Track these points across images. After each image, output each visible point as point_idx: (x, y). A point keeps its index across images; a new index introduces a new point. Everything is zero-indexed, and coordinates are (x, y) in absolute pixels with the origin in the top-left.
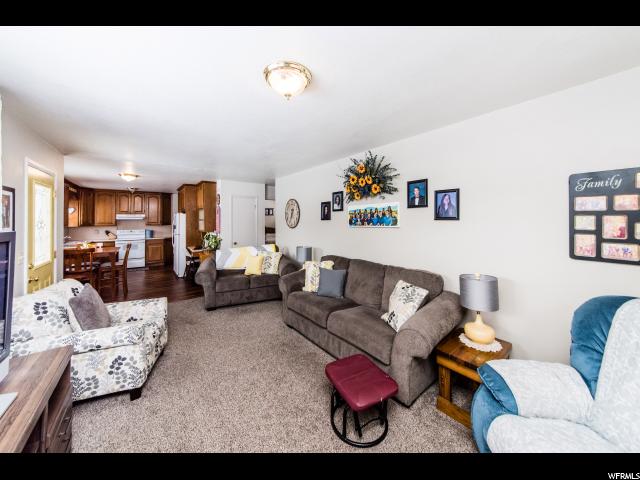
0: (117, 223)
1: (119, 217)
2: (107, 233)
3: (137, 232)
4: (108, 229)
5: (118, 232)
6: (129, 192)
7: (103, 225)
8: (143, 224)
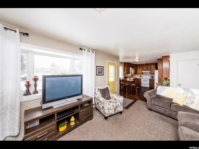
0: (142, 73)
1: (143, 72)
2: (140, 76)
3: (148, 76)
4: (141, 75)
5: (143, 76)
6: (144, 64)
7: (139, 74)
8: (149, 74)
